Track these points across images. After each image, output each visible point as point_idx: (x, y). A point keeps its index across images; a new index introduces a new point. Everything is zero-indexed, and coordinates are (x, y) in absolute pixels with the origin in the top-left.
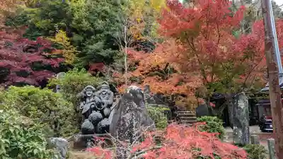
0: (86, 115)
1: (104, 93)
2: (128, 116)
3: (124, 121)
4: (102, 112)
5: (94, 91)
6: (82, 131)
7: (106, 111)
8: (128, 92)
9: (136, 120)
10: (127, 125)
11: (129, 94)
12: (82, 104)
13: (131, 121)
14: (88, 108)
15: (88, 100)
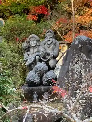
0: (31, 67)
1: (49, 43)
2: (76, 67)
3: (72, 72)
4: (47, 63)
5: (38, 41)
6: (28, 83)
7: (51, 62)
8: (77, 43)
9: (85, 71)
10: (76, 76)
11: (78, 45)
12: (26, 55)
13: (80, 72)
14: (33, 59)
15: (31, 50)
